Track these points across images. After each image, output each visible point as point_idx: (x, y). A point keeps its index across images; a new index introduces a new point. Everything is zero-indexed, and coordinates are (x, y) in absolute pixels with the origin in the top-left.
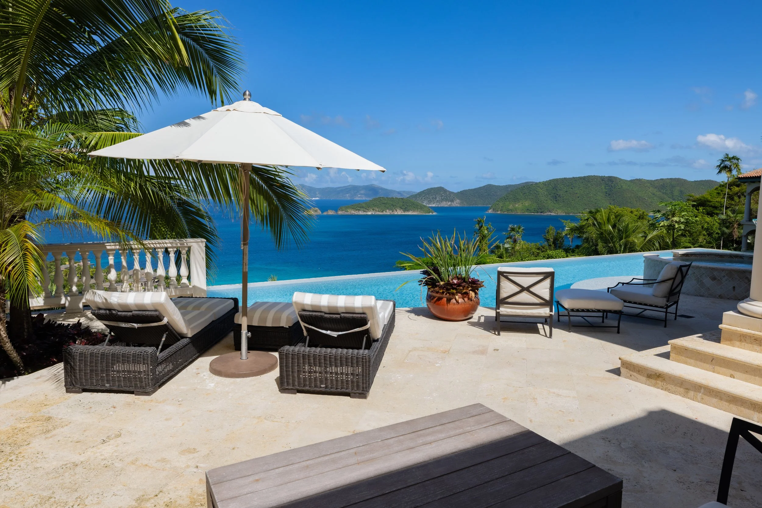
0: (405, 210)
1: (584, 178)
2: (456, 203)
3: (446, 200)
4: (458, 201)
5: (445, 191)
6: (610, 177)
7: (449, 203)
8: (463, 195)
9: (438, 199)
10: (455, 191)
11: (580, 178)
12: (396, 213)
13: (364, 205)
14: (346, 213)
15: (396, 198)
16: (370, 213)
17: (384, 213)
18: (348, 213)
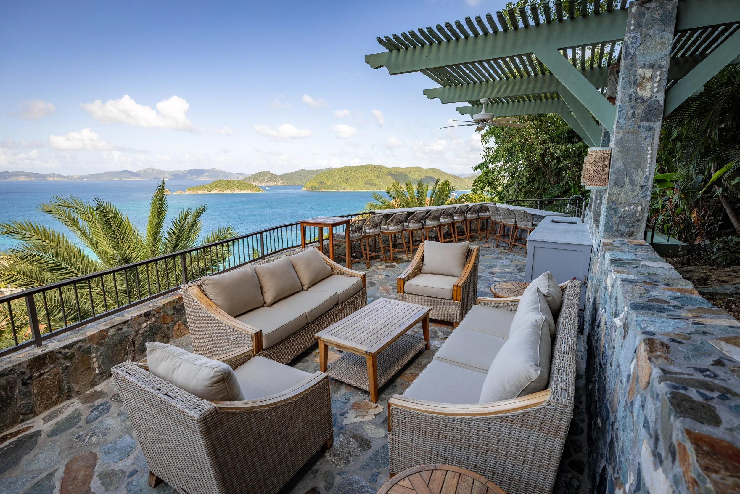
0: (240, 189)
1: (364, 166)
2: (280, 183)
3: (273, 181)
4: (281, 181)
5: (271, 174)
6: (379, 166)
7: (275, 183)
8: (285, 177)
9: (266, 180)
10: (279, 175)
11: (361, 166)
12: (234, 192)
13: (208, 186)
14: (193, 193)
15: (234, 181)
16: (213, 192)
17: (225, 192)
18: (195, 193)
